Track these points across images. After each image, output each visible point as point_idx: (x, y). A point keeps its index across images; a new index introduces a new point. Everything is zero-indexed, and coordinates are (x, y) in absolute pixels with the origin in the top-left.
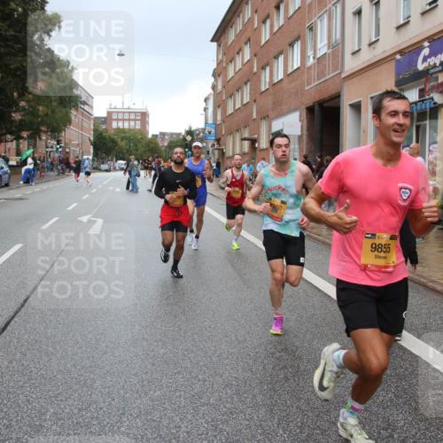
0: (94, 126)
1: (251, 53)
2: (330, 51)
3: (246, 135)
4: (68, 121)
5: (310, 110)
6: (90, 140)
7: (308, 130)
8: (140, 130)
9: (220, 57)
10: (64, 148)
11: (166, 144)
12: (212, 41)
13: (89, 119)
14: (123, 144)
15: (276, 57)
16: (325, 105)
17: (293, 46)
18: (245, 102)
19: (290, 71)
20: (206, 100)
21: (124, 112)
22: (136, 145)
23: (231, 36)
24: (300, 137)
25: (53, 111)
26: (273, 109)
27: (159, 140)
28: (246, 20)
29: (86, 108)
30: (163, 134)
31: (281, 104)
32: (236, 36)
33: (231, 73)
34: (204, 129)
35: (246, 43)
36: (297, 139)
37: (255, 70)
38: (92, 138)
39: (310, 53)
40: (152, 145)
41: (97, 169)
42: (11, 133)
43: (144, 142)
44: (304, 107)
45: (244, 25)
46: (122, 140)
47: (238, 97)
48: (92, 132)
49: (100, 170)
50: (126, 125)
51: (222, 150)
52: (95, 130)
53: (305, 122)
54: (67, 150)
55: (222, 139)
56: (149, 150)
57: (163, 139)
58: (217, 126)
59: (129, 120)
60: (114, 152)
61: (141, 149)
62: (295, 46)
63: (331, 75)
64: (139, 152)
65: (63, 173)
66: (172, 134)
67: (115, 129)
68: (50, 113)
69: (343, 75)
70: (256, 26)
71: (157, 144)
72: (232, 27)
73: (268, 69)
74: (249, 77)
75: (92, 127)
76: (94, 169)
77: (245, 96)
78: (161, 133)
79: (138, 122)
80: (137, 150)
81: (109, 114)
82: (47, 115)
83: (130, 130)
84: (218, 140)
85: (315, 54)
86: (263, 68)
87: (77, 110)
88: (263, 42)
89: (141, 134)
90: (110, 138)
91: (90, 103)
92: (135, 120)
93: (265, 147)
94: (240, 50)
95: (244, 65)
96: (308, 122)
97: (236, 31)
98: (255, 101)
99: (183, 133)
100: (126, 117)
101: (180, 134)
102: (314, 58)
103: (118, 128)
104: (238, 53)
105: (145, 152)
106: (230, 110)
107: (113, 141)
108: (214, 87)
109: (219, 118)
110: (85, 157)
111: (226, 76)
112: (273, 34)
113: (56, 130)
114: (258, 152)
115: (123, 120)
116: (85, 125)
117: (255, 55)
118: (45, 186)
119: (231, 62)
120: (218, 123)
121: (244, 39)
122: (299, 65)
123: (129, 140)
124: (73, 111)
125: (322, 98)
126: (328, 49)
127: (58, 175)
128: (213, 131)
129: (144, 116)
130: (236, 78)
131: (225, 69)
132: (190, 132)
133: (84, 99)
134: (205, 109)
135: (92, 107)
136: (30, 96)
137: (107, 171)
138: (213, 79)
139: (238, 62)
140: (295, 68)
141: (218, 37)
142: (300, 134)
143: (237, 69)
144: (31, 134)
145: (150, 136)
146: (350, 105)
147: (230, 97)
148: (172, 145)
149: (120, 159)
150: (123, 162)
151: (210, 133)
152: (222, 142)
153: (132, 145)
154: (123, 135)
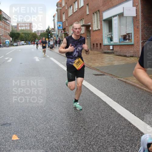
8: (29, 30)
11: (39, 35)
13: (9, 26)
18: (80, 7)
20: (54, 17)
22: (28, 35)
26: (104, 5)
27: (36, 33)
29: (8, 22)
30: (38, 31)
40: (34, 35)
41: (12, 45)
43: (31, 34)
49: (14, 46)
51: (67, 33)
55: (66, 28)
56: (33, 37)
57: (38, 33)
60: (19, 38)
61: (30, 37)
64: (29, 38)
66: (41, 31)
71: (36, 35)
75: (11, 29)
76: (11, 45)
78: (37, 31)
80: (29, 37)
83: (26, 30)
84: (64, 29)
93: (97, 29)
98: (88, 5)
101: (44, 31)
103: (21, 30)
105: (32, 38)
107: (19, 34)
110: (6, 40)
114: (91, 32)
116: (7, 28)
123: (24, 33)
134: (54, 20)
135: (10, 22)
137: (16, 46)
142: (135, 15)
145: (33, 32)
147: (70, 7)
148: (42, 35)
149: (22, 41)
150: (23, 42)
151: (60, 26)
152: (66, 30)
153: (27, 35)
154: (23, 32)
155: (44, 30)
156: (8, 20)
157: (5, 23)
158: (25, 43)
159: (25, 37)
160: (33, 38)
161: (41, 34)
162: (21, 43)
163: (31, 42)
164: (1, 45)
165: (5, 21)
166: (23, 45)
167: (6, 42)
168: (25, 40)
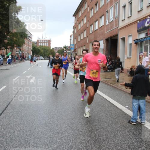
0: (33, 45)
1: (86, 20)
2: (114, 20)
3: (85, 48)
4: (23, 43)
5: (107, 40)
6: (31, 49)
7: (106, 47)
8: (48, 46)
9: (76, 22)
10: (22, 52)
12: (73, 16)
13: (31, 42)
14: (42, 51)
15: (95, 22)
16: (112, 38)
17: (101, 18)
18: (84, 37)
19: (100, 26)
20: (71, 36)
21: (43, 40)
22: (47, 51)
23: (80, 14)
24: (103, 49)
25: (19, 39)
27: (54, 50)
28: (85, 9)
29: (30, 38)
30: (56, 48)
31: (97, 38)
32: (81, 15)
33: (79, 27)
34: (70, 46)
35: (85, 17)
36: (102, 50)
37: (88, 26)
38: (32, 49)
39: (107, 20)
40: (52, 51)
42: (4, 47)
43: (49, 50)
44: (105, 39)
45: (84, 11)
46: (42, 50)
47: (82, 35)
48: (32, 47)
50: (43, 45)
51: (76, 53)
52: (33, 46)
53: (105, 44)
54: (23, 53)
55: (76, 49)
56: (51, 53)
57: (56, 49)
58: (74, 45)
59: (45, 43)
60: (39, 54)
61: (48, 53)
62: (102, 18)
63: (115, 28)
65: (22, 61)
66: (59, 48)
68: (17, 40)
69: (119, 28)
70: (88, 11)
71: (54, 51)
72: (80, 11)
73: (92, 26)
74: (86, 29)
75: (32, 45)
77: (84, 35)
78: (55, 47)
79: (48, 44)
80: (47, 53)
81: (38, 41)
82: (16, 41)
83: (45, 46)
84: (75, 50)
85: (109, 21)
86: (91, 25)
87: (27, 39)
88: (91, 17)
89: (49, 47)
90: (38, 49)
91: (31, 37)
92: (46, 43)
94: (83, 19)
95: (84, 24)
96: (106, 44)
97: (81, 12)
98: (88, 37)
99: (63, 47)
100: (43, 42)
101: (62, 48)
102: (109, 22)
103: (41, 46)
104: (82, 20)
106: (79, 40)
107: (39, 50)
108: (73, 32)
109: (75, 42)
110: (29, 55)
111: (78, 28)
112: (94, 14)
113: (19, 46)
115: (42, 43)
116: (29, 44)
117: (88, 21)
118: (15, 65)
119: (80, 23)
120: (75, 44)
121: (84, 15)
122: (103, 24)
123: (44, 49)
124: (25, 40)
125: (111, 36)
126: (114, 19)
127: (20, 61)
128: (73, 47)
129: (49, 42)
130: (81, 29)
131: (78, 26)
132: (65, 47)
133: (29, 35)
134: (70, 40)
135: (32, 38)
136: (11, 34)
138: (73, 29)
139: (82, 23)
140: (102, 25)
141: (75, 15)
142: (103, 48)
143: (82, 26)
144: (11, 47)
145: (51, 48)
146: (121, 38)
147: (79, 35)
149: (41, 56)
151: (72, 47)
152: (76, 51)
154: (42, 48)
158: (44, 59)
161: (58, 51)
162: (40, 58)
164: (26, 58)
166: (42, 59)
167: (29, 56)
168: (44, 55)
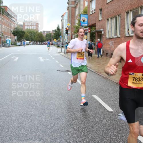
8: (36, 29)
11: (45, 35)
13: (14, 23)
20: (62, 16)
22: (34, 35)
40: (40, 35)
43: (37, 34)
57: (44, 33)
61: (36, 37)
64: (35, 38)
66: (47, 32)
67: (26, 29)
71: (42, 35)
78: (43, 31)
81: (24, 24)
83: (32, 29)
89: (36, 31)
103: (27, 29)
105: (37, 38)
123: (30, 32)
134: (62, 20)
145: (39, 32)
148: (48, 35)
149: (27, 40)
150: (29, 41)
153: (32, 35)
155: (50, 31)
156: (13, 18)
157: (9, 19)
159: (31, 37)
160: (39, 38)
162: (25, 43)
163: (36, 42)
165: (10, 18)
166: (28, 44)
168: (30, 40)
